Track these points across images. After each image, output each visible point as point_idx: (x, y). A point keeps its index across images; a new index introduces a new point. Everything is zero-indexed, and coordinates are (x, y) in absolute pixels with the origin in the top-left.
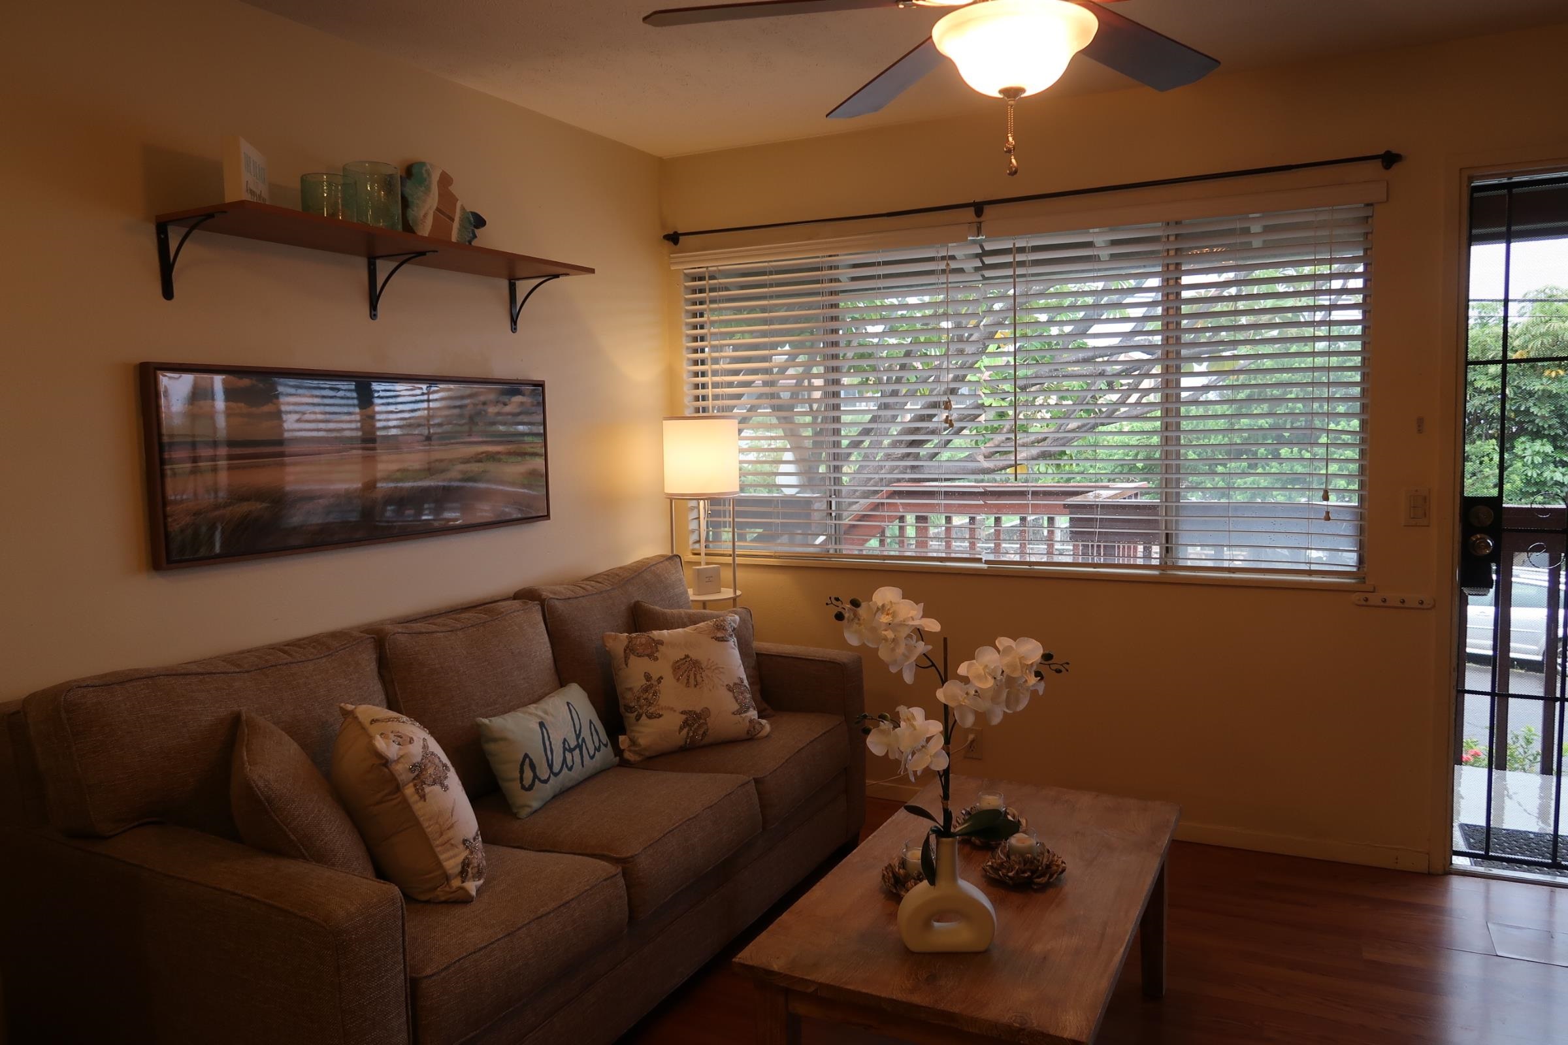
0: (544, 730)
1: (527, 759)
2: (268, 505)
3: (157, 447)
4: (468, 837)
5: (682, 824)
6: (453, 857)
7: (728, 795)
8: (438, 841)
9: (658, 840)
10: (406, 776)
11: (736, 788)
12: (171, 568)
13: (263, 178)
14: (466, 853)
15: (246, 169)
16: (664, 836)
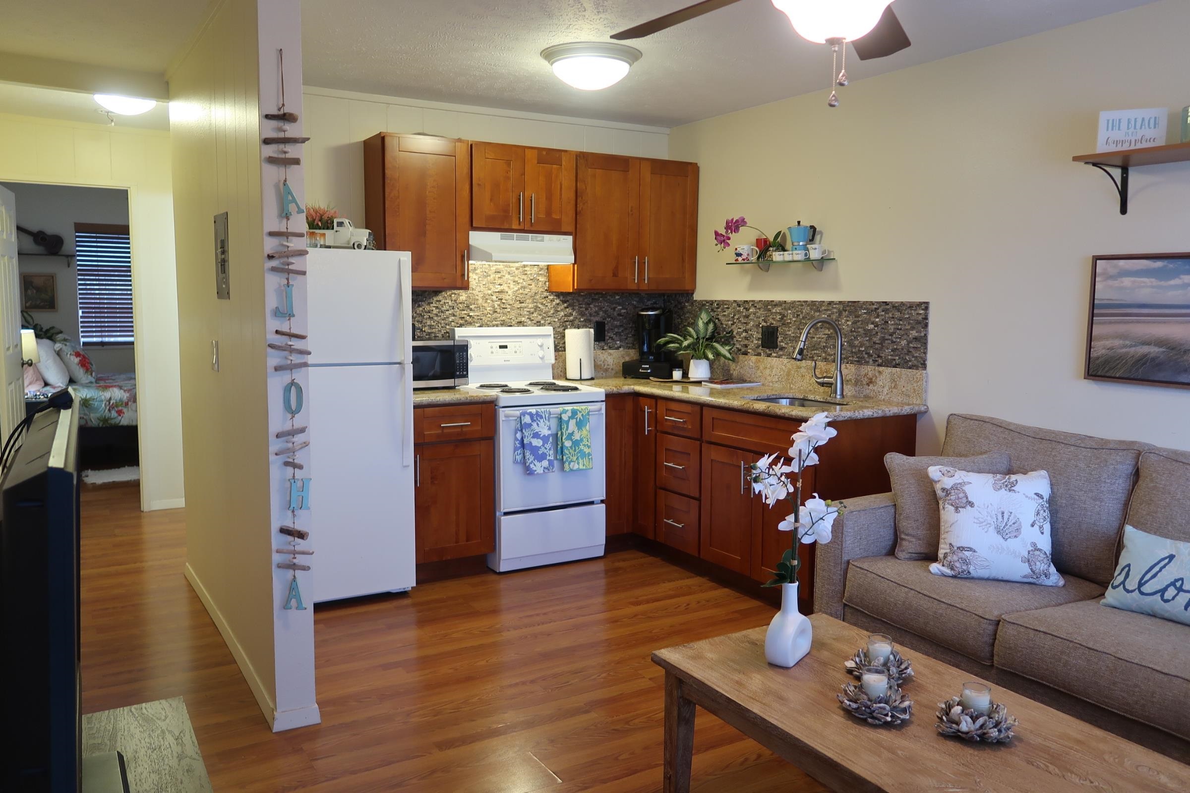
0: (1167, 561)
1: (1127, 568)
2: (1164, 350)
3: (1093, 306)
4: (954, 544)
5: (1071, 642)
6: (943, 549)
7: (1157, 671)
8: (942, 536)
9: (1037, 630)
10: (939, 493)
11: (1178, 677)
12: (1093, 380)
13: (1152, 125)
14: (948, 551)
15: (1107, 130)
16: (1045, 633)
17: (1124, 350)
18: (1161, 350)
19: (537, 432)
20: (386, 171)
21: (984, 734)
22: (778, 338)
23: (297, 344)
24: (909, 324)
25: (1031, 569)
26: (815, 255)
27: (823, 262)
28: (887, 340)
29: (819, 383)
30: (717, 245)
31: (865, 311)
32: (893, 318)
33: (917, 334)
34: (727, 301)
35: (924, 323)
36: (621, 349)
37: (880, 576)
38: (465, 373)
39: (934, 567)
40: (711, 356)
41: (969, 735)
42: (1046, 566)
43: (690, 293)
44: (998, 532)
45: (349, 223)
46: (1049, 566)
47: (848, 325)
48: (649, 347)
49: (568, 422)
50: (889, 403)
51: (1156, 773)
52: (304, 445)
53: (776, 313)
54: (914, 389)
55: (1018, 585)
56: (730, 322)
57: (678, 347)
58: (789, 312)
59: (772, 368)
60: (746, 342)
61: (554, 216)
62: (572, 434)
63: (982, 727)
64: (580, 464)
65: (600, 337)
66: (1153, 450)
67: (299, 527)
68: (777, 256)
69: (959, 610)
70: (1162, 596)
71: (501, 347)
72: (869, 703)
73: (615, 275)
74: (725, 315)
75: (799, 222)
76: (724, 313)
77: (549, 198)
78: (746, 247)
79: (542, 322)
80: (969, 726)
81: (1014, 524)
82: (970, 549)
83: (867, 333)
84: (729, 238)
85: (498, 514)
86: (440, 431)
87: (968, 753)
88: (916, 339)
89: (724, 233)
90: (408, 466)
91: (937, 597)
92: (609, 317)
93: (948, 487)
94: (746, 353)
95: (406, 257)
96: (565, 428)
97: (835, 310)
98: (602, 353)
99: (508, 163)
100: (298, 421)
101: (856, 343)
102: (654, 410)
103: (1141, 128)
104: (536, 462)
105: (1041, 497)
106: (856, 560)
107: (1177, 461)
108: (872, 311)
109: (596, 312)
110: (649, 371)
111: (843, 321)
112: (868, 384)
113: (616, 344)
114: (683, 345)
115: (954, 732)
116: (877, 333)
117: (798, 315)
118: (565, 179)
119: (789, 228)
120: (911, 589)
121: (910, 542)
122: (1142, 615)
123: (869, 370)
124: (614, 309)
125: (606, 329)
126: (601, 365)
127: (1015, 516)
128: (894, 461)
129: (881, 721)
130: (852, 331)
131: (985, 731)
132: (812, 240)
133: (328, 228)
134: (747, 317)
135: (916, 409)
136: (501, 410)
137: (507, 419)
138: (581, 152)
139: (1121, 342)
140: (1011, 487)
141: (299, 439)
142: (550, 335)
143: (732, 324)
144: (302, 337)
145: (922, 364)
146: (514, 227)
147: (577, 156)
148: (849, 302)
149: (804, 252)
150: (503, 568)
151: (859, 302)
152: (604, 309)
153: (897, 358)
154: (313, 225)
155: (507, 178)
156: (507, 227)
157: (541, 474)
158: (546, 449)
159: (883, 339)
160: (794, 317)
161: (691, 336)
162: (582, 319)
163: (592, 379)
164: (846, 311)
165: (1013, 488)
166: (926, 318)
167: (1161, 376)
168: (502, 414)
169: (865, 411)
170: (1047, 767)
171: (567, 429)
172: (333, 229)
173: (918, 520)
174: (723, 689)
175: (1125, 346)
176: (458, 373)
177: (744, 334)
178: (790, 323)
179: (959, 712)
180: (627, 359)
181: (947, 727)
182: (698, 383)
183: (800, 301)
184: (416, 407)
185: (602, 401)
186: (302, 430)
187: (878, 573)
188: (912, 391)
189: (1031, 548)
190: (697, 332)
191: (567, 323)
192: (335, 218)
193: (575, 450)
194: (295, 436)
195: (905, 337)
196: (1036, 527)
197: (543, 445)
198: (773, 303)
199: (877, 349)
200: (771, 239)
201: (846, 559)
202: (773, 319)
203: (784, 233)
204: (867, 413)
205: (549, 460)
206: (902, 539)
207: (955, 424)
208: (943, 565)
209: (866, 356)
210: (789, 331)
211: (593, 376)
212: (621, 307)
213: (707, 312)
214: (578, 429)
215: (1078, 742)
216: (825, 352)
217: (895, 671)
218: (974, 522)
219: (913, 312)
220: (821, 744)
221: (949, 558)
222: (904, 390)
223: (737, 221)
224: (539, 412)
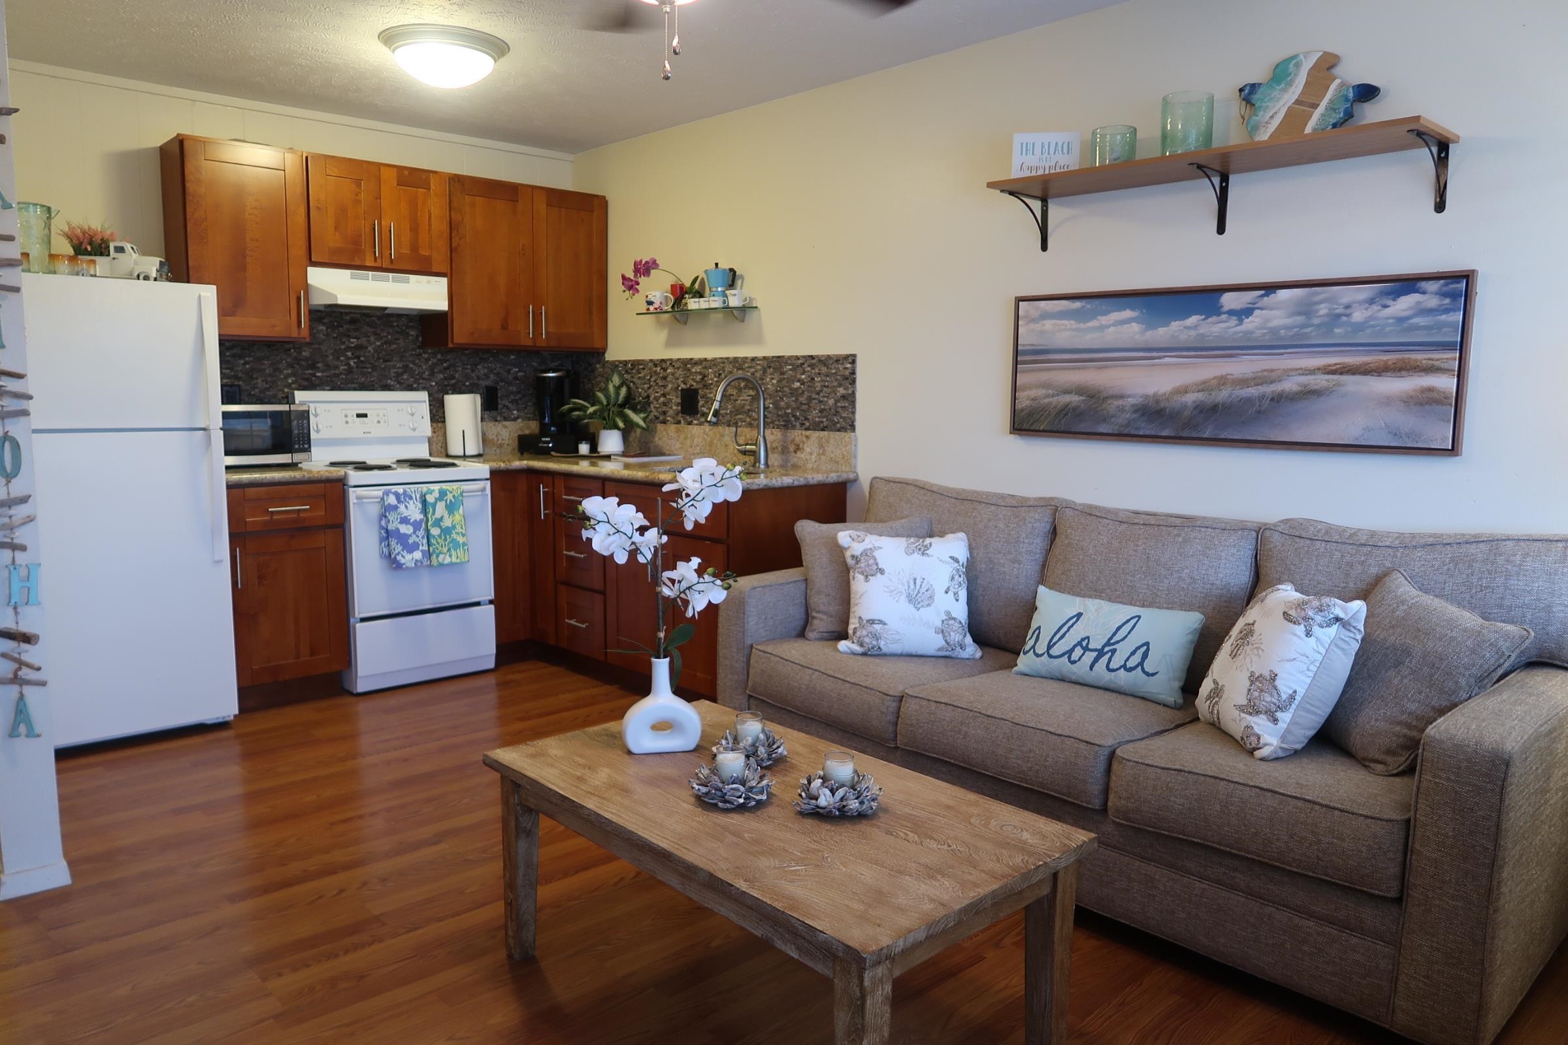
0: (1075, 619)
1: (1038, 631)
2: (1084, 398)
3: (1016, 352)
4: (863, 617)
5: (971, 711)
6: (853, 624)
7: (1051, 733)
8: (852, 610)
9: (938, 702)
10: (850, 561)
11: (1070, 737)
12: (1019, 435)
13: (1065, 150)
14: (858, 625)
15: (1022, 154)
16: (946, 704)
17: (1047, 401)
18: (1082, 398)
19: (406, 517)
20: (188, 185)
21: (844, 806)
22: (699, 402)
23: (11, 385)
24: (836, 380)
25: (946, 641)
26: (734, 302)
27: (745, 310)
28: (814, 399)
29: (740, 451)
30: (624, 291)
31: (790, 367)
32: (820, 374)
33: (844, 392)
34: (643, 360)
35: (851, 379)
36: (520, 420)
37: (784, 659)
38: (306, 446)
39: (843, 645)
40: (621, 425)
41: (827, 810)
42: (961, 637)
43: (600, 352)
44: (910, 601)
45: (132, 248)
46: (965, 636)
47: (773, 384)
48: (551, 417)
49: (435, 505)
50: (818, 471)
51: (1020, 830)
52: (28, 519)
53: (696, 372)
54: (843, 455)
55: (932, 659)
56: (646, 386)
57: (583, 416)
58: (710, 370)
59: (693, 437)
60: (664, 408)
61: (423, 252)
62: (443, 518)
63: (842, 799)
64: (453, 557)
65: (491, 406)
66: (1070, 505)
67: (24, 627)
68: (693, 304)
69: (863, 689)
70: (1069, 658)
71: (359, 416)
72: (721, 785)
73: (504, 327)
74: (639, 378)
75: (717, 265)
76: (640, 375)
77: (415, 229)
78: (658, 294)
79: (415, 386)
80: (828, 799)
81: (927, 591)
82: (881, 622)
83: (794, 392)
84: (638, 284)
85: (352, 620)
86: (268, 518)
87: (825, 828)
88: (843, 397)
89: (632, 278)
90: (221, 561)
91: (842, 677)
92: (502, 380)
93: (857, 553)
94: (664, 422)
95: (208, 293)
96: (431, 512)
97: (759, 367)
98: (495, 425)
99: (358, 183)
100: (17, 488)
101: (782, 404)
102: (551, 489)
103: (1055, 153)
104: (404, 553)
105: (957, 561)
106: (760, 644)
107: (1091, 515)
108: (798, 366)
109: (485, 375)
110: (550, 445)
111: (768, 379)
112: (795, 452)
113: (513, 414)
114: (588, 412)
115: (813, 809)
116: (803, 392)
117: (720, 374)
118: (435, 207)
119: (706, 272)
120: (816, 670)
121: (821, 620)
122: (1051, 681)
123: (797, 434)
124: (509, 371)
125: (499, 395)
126: (494, 440)
127: (928, 582)
128: (808, 530)
129: (733, 804)
130: (777, 391)
131: (844, 803)
132: (732, 285)
133: (102, 254)
134: (665, 378)
135: (844, 477)
136: (351, 490)
137: (359, 501)
138: (455, 175)
139: (1044, 391)
140: (924, 550)
141: (20, 512)
142: (425, 402)
143: (649, 388)
144: (20, 376)
145: (850, 425)
146: (368, 264)
147: (449, 178)
148: (773, 357)
149: (722, 299)
150: (361, 687)
151: (783, 356)
152: (495, 371)
153: (825, 420)
154: (80, 250)
155: (357, 202)
156: (358, 263)
157: (411, 568)
158: (418, 537)
159: (810, 399)
160: (715, 376)
161: (600, 402)
163: (479, 456)
164: (770, 367)
165: (926, 552)
166: (853, 373)
167: (1082, 427)
168: (353, 494)
169: (784, 478)
170: (907, 835)
171: (434, 513)
172: (109, 255)
173: (829, 595)
174: (558, 787)
175: (1048, 396)
176: (297, 446)
177: (662, 399)
178: (712, 384)
179: (819, 785)
180: (527, 432)
181: (805, 804)
182: (608, 457)
183: (721, 358)
184: (230, 487)
185: (487, 479)
186: (24, 500)
187: (782, 656)
188: (841, 456)
189: (945, 618)
190: (607, 397)
191: (449, 388)
192: (113, 241)
193: (446, 540)
194: (13, 508)
195: (833, 395)
196: (951, 594)
198: (693, 361)
199: (804, 411)
200: (688, 284)
201: (749, 643)
202: (694, 380)
203: (703, 279)
204: (787, 481)
205: (421, 551)
206: (813, 618)
207: (878, 488)
208: (853, 642)
209: (793, 419)
210: (711, 393)
211: (481, 452)
212: (517, 369)
213: (621, 375)
214: (450, 513)
215: (948, 807)
216: (750, 417)
217: (763, 751)
218: (885, 591)
219: (840, 366)
220: (657, 835)
221: (858, 634)
222: (832, 456)
223: (647, 262)
224: (405, 492)
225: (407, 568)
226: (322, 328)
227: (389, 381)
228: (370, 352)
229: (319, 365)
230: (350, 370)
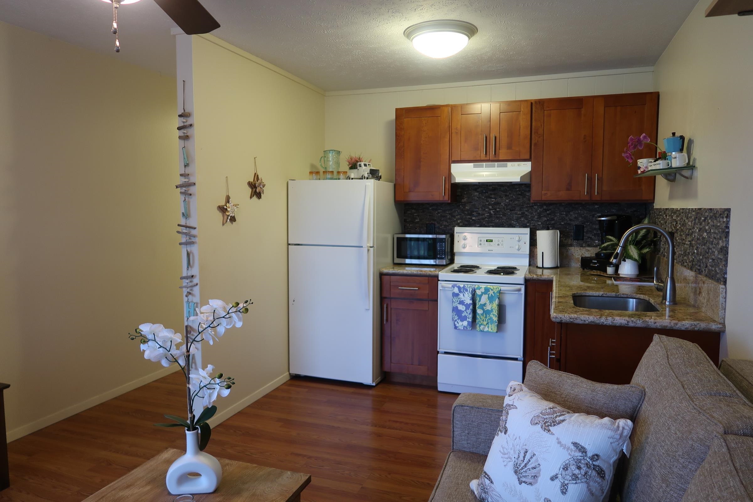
19: (463, 301)
20: (397, 131)
23: (192, 232)
32: (713, 226)
34: (661, 209)
35: (727, 232)
38: (443, 256)
39: (474, 483)
43: (651, 203)
44: (516, 472)
49: (480, 296)
53: (674, 220)
58: (678, 219)
61: (514, 148)
62: (485, 305)
64: (490, 328)
65: (579, 236)
71: (488, 241)
73: (568, 189)
75: (674, 134)
76: (660, 220)
77: (510, 136)
79: (524, 225)
81: (534, 468)
86: (400, 291)
92: (587, 221)
95: (369, 183)
96: (478, 300)
97: (693, 218)
98: (580, 249)
99: (478, 115)
104: (459, 321)
108: (706, 218)
109: (575, 218)
111: (696, 228)
112: (699, 295)
113: (595, 243)
116: (707, 241)
117: (681, 222)
123: (701, 279)
124: (593, 215)
125: (584, 231)
126: (579, 258)
127: (537, 460)
133: (355, 168)
136: (440, 282)
137: (445, 288)
138: (538, 100)
140: (549, 425)
142: (527, 234)
146: (482, 159)
147: (533, 103)
150: (440, 388)
152: (583, 216)
153: (713, 269)
155: (477, 126)
156: (477, 159)
157: (461, 330)
158: (467, 313)
159: (709, 248)
162: (562, 223)
165: (550, 428)
166: (728, 227)
168: (440, 285)
171: (480, 301)
178: (678, 229)
183: (682, 209)
185: (523, 284)
188: (715, 306)
191: (550, 226)
192: (359, 162)
193: (486, 317)
197: (466, 310)
198: (674, 211)
199: (707, 258)
202: (673, 225)
205: (468, 321)
209: (702, 265)
210: (677, 237)
214: (490, 302)
219: (720, 219)
222: (712, 304)
223: (639, 139)
224: (464, 286)
225: (459, 329)
226: (477, 194)
227: (513, 222)
228: (502, 206)
229: (474, 213)
230: (490, 216)
